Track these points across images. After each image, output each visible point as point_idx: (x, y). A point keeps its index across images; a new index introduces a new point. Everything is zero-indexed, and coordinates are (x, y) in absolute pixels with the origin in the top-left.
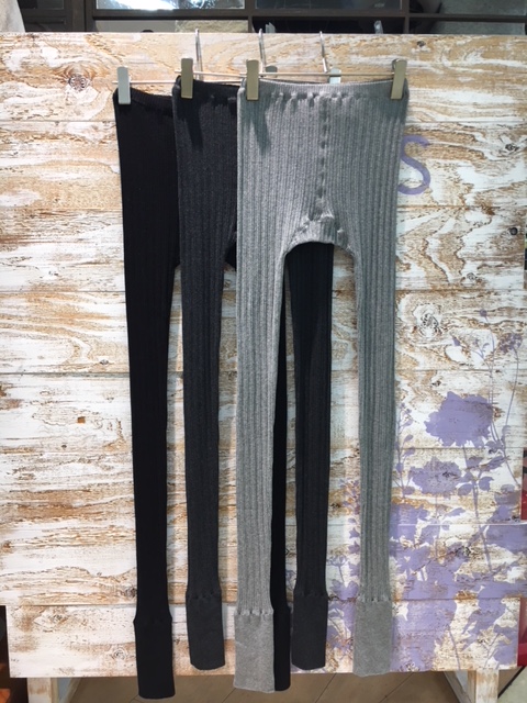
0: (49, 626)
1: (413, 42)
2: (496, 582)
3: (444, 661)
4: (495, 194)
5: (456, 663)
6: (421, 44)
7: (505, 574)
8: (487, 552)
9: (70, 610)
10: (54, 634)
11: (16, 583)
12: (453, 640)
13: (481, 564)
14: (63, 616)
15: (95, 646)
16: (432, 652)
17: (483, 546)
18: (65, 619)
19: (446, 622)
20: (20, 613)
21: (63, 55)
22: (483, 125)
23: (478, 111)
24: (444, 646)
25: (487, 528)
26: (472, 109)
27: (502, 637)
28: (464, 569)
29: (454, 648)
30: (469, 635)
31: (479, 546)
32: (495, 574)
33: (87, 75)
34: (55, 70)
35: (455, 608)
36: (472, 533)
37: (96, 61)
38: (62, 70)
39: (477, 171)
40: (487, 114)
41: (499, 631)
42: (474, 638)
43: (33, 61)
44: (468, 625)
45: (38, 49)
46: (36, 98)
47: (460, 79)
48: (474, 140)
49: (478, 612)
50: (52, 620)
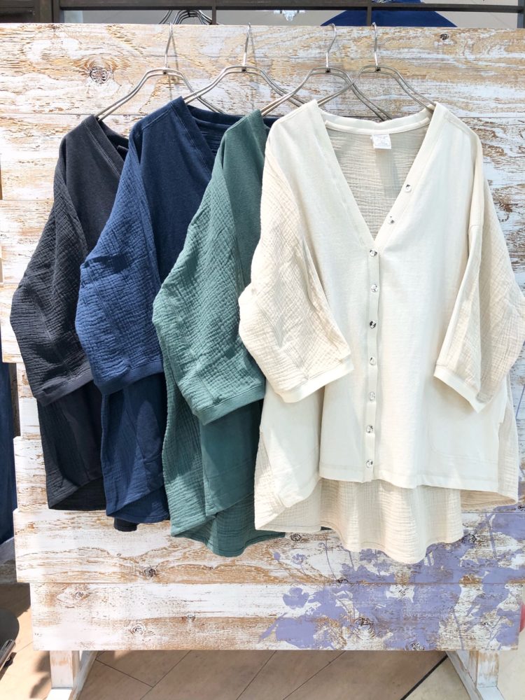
0: (71, 602)
1: (436, 35)
2: (501, 568)
3: (448, 641)
4: (514, 191)
5: (460, 643)
6: (444, 37)
7: (509, 560)
8: (492, 539)
9: (92, 587)
10: (76, 610)
11: (40, 562)
12: (457, 622)
13: (487, 551)
14: (85, 593)
15: (115, 622)
16: (436, 632)
17: (489, 534)
18: (87, 596)
19: (451, 604)
20: (44, 590)
21: (84, 46)
22: (504, 121)
23: (500, 106)
24: (449, 628)
25: (493, 517)
26: (493, 105)
27: (505, 620)
28: (469, 555)
29: (458, 630)
30: (473, 618)
31: (485, 534)
32: (499, 560)
33: (108, 68)
34: (76, 62)
35: (460, 591)
36: (479, 521)
37: (117, 53)
38: (82, 63)
39: (495, 168)
40: (509, 110)
41: (502, 614)
42: (478, 620)
43: (53, 53)
44: (471, 609)
45: (59, 40)
46: (58, 90)
47: (482, 73)
48: (495, 136)
49: (482, 596)
50: (74, 596)
